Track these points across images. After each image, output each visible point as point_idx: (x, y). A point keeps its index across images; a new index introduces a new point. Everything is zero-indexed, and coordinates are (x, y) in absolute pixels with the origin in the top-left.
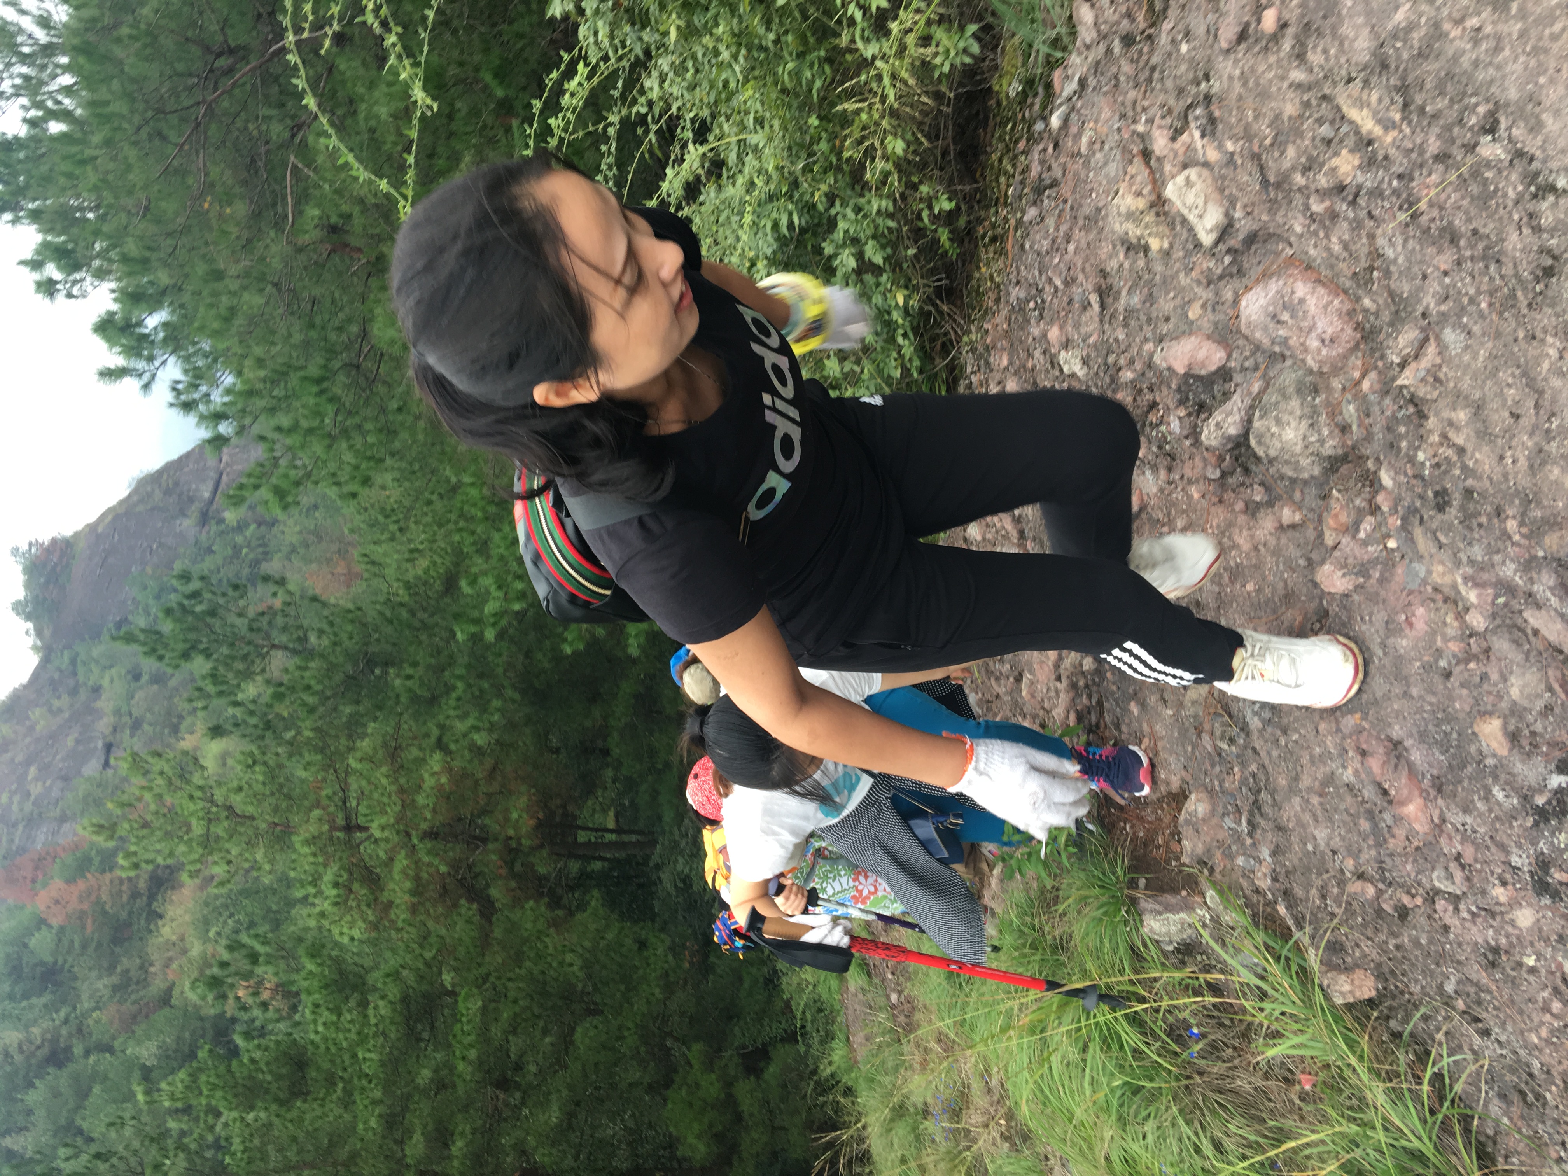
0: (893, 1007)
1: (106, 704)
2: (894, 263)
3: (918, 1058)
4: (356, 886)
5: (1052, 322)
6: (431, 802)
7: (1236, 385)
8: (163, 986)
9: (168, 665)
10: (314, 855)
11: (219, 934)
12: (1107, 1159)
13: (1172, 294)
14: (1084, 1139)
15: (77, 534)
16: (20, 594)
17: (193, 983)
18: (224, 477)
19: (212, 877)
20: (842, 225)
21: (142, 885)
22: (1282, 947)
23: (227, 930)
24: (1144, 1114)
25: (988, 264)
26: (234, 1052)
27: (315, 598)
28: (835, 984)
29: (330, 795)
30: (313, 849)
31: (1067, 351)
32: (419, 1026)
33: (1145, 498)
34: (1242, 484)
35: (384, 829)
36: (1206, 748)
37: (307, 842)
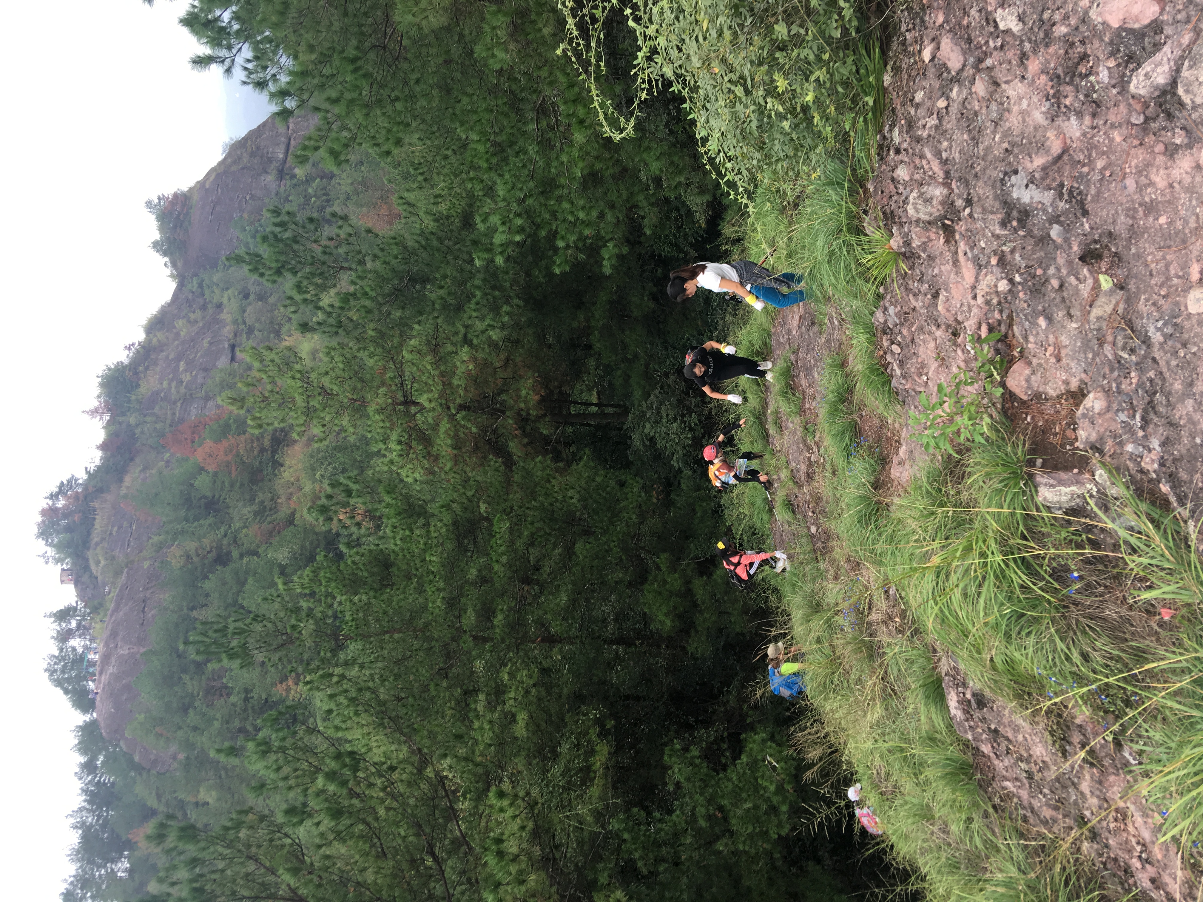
0: (812, 536)
1: (226, 316)
3: (832, 572)
4: (414, 444)
6: (463, 382)
7: (1167, 37)
8: (288, 512)
9: (268, 281)
10: (383, 421)
11: (322, 476)
12: (992, 661)
15: (191, 189)
16: (156, 236)
17: (309, 509)
18: (292, 142)
19: (314, 436)
21: (267, 443)
22: (1162, 517)
23: (328, 474)
24: (1027, 631)
26: (340, 556)
27: (369, 231)
28: (765, 517)
29: (391, 378)
30: (382, 417)
31: (1004, 9)
32: (466, 541)
33: (1068, 141)
34: (1164, 128)
35: (430, 401)
36: (1106, 356)
37: (378, 412)
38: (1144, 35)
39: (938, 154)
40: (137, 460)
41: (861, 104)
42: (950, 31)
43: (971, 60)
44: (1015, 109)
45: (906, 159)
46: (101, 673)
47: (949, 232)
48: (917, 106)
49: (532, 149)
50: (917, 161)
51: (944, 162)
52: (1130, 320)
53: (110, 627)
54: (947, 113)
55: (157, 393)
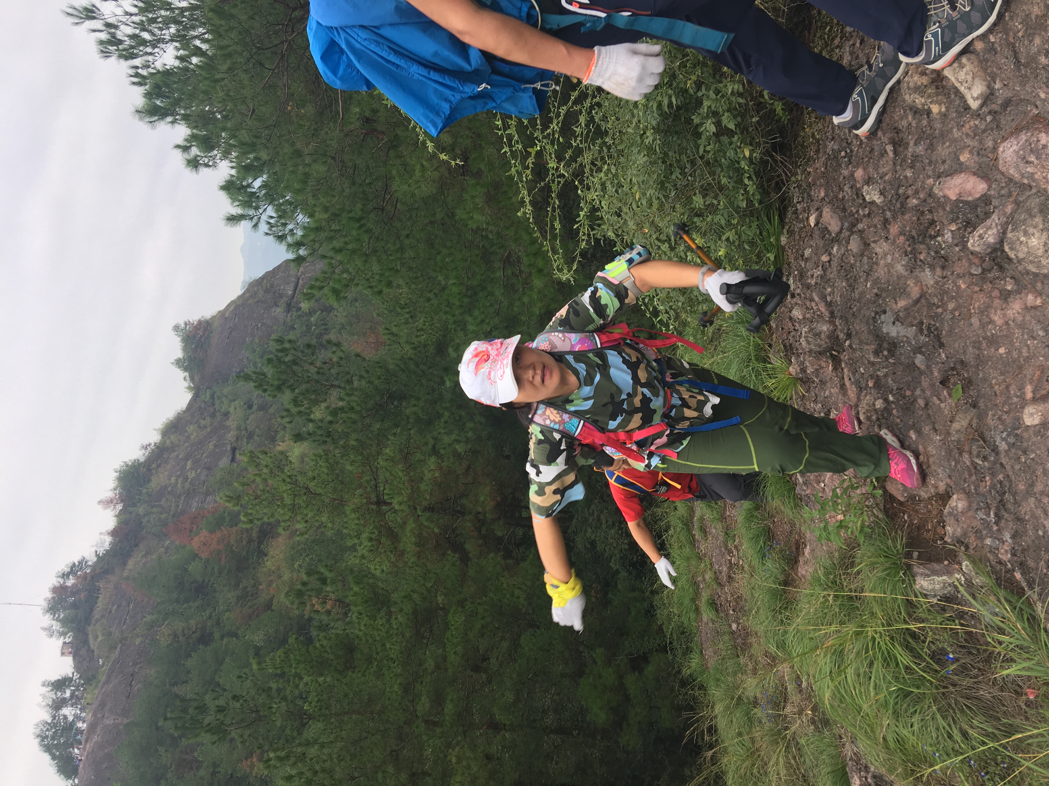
0: (733, 633)
1: (232, 423)
2: (743, 128)
3: (750, 667)
4: (383, 540)
5: (857, 167)
6: (429, 488)
7: (995, 207)
8: (268, 598)
9: (269, 395)
10: (358, 519)
11: (300, 566)
12: (884, 739)
13: (947, 144)
14: (869, 725)
15: (213, 318)
16: (179, 354)
17: (286, 594)
18: (300, 281)
19: (296, 530)
20: (706, 103)
21: (254, 534)
22: (1017, 601)
23: (305, 564)
24: (912, 710)
25: (810, 126)
26: (310, 639)
27: (358, 355)
28: (693, 616)
29: (367, 481)
30: (357, 515)
31: (869, 186)
32: (423, 629)
33: (925, 288)
34: (998, 278)
35: (400, 504)
36: (965, 463)
37: (354, 511)
38: (976, 206)
39: (823, 297)
40: (141, 546)
41: (764, 259)
42: (829, 203)
43: (846, 224)
44: (882, 262)
45: (800, 302)
46: (86, 741)
47: (836, 361)
48: (807, 260)
49: (498, 292)
50: (808, 303)
51: (829, 305)
52: (982, 433)
53: (100, 698)
54: (830, 266)
55: (166, 487)
